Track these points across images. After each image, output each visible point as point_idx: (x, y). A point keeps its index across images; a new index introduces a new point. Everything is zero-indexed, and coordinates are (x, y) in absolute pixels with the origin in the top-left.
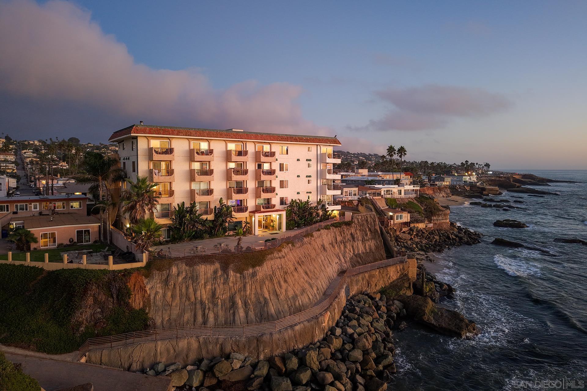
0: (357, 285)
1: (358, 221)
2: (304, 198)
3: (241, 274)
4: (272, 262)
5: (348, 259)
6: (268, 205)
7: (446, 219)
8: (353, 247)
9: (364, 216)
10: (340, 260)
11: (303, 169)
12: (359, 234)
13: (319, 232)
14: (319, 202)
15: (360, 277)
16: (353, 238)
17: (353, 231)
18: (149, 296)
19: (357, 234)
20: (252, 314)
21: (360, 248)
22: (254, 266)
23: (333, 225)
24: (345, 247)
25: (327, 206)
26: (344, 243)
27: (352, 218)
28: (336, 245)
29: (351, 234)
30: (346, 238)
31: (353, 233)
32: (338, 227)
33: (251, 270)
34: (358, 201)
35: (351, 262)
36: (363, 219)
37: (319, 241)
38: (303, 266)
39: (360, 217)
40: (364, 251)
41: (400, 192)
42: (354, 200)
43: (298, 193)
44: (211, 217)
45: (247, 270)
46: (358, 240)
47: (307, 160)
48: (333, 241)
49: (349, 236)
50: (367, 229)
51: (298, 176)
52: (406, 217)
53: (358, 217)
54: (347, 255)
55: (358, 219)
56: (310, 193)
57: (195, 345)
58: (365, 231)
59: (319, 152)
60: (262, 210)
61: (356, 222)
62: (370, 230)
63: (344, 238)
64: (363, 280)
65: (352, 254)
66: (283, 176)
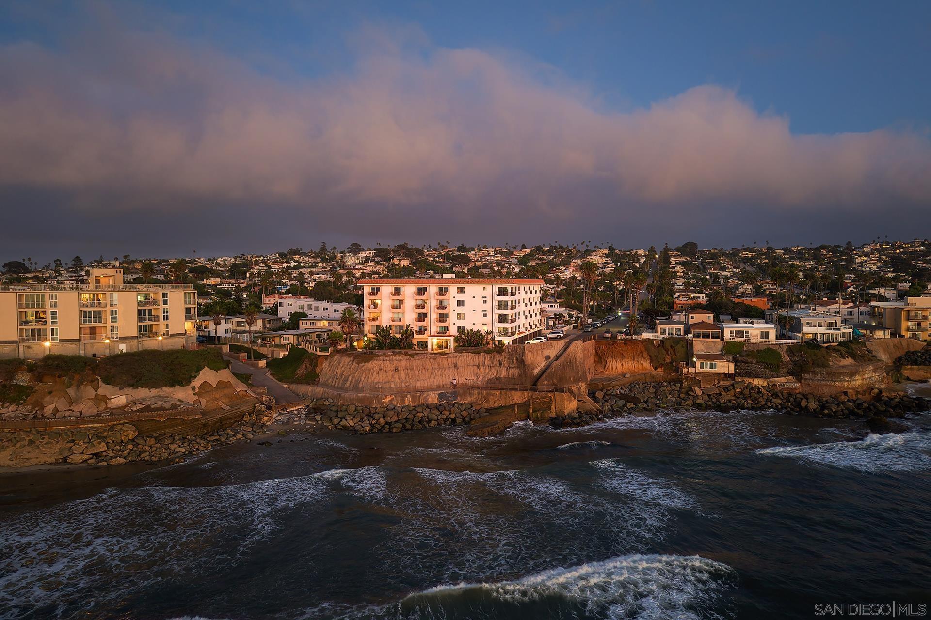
0: (471, 397)
1: (508, 350)
5: (487, 379)
6: (444, 331)
8: (497, 371)
9: (515, 347)
10: (478, 378)
11: (479, 304)
12: (505, 363)
14: (489, 333)
15: (476, 392)
18: (323, 368)
21: (503, 373)
23: (485, 351)
24: (490, 370)
26: (490, 367)
28: (482, 367)
29: (499, 361)
31: (501, 360)
32: (489, 353)
35: (488, 382)
36: (514, 349)
37: (451, 360)
38: (409, 371)
40: (506, 376)
41: (765, 335)
43: (474, 324)
44: (398, 336)
46: (504, 366)
47: (483, 298)
48: (481, 364)
49: (497, 362)
51: (474, 311)
52: (725, 367)
54: (488, 376)
56: (486, 324)
59: (494, 291)
63: (493, 363)
64: (479, 394)
65: (493, 376)
66: (460, 310)
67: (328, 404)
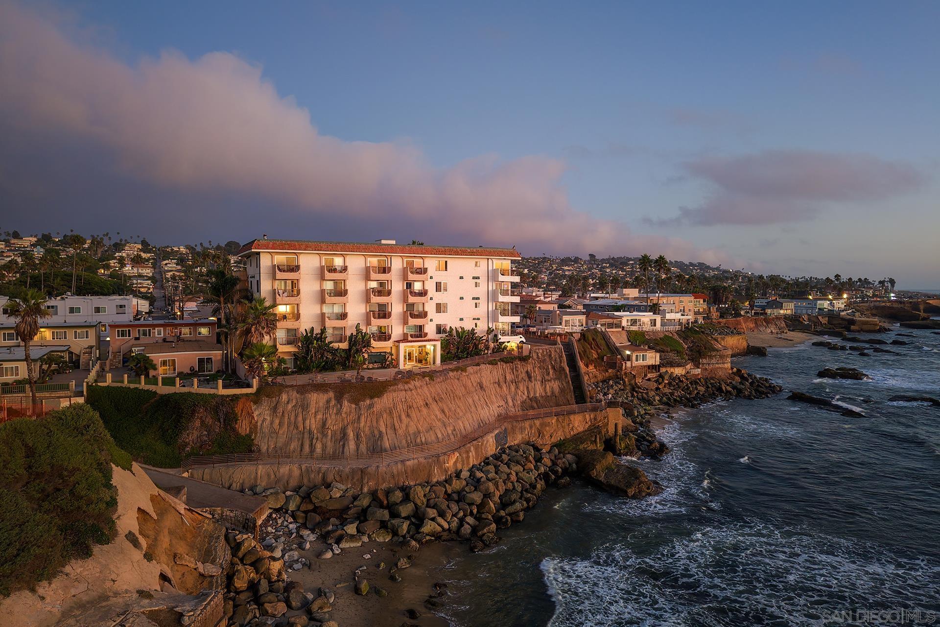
0: (522, 433)
1: (538, 355)
2: (468, 326)
3: (356, 404)
4: (395, 394)
5: (519, 402)
6: (420, 334)
7: (723, 363)
8: (528, 388)
9: (546, 350)
10: (507, 403)
11: (468, 289)
12: (537, 374)
13: (478, 367)
14: (490, 331)
15: (527, 424)
16: (530, 377)
17: (529, 369)
18: (257, 422)
19: (535, 372)
20: (363, 448)
21: (538, 390)
22: (372, 398)
23: (502, 360)
24: (517, 388)
25: (500, 336)
26: (516, 383)
27: (530, 352)
28: (505, 385)
29: (527, 372)
30: (520, 377)
31: (529, 370)
32: (508, 362)
33: (368, 402)
34: (581, 333)
35: (522, 406)
36: (545, 353)
37: (475, 379)
38: (440, 404)
39: (541, 351)
40: (544, 394)
41: (654, 323)
42: (574, 333)
43: (461, 319)
44: (344, 346)
45: (364, 401)
46: (536, 380)
47: (474, 278)
48: (501, 380)
49: (524, 375)
50: (550, 367)
51: (462, 298)
52: (652, 358)
53: (537, 351)
54: (518, 398)
55: (537, 353)
56: (478, 319)
57: (296, 472)
58: (547, 369)
59: (490, 268)
60: (410, 338)
61: (535, 357)
62: (553, 368)
63: (517, 377)
64: (531, 427)
65: (525, 397)
66: (439, 298)
67: (338, 495)
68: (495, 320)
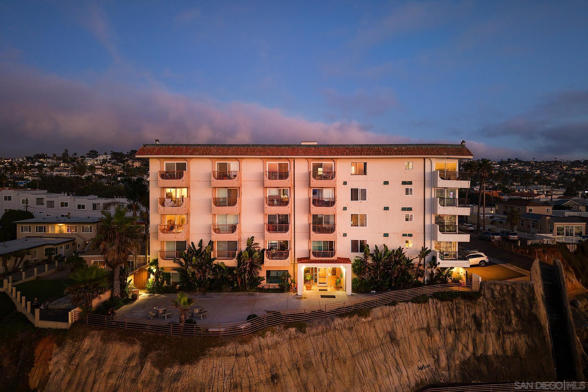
1: (493, 294)
2: (393, 244)
4: (216, 361)
5: (458, 362)
8: (474, 340)
9: (507, 286)
10: (437, 361)
11: (396, 197)
12: (490, 320)
13: (393, 308)
14: (424, 252)
16: (478, 325)
17: (478, 312)
18: (50, 374)
19: (487, 317)
21: (491, 345)
22: (182, 363)
23: (436, 296)
24: (457, 338)
25: (439, 260)
26: (455, 330)
27: (481, 288)
28: (438, 332)
30: (462, 323)
31: (478, 315)
32: (446, 300)
33: (176, 369)
34: (578, 245)
35: (462, 369)
36: (505, 291)
37: (382, 326)
39: (498, 288)
40: (500, 353)
42: (569, 244)
43: (386, 235)
44: (231, 263)
46: (488, 329)
47: (404, 183)
48: (433, 324)
49: (468, 320)
50: (512, 313)
51: (386, 209)
53: (493, 287)
54: (457, 354)
55: (493, 291)
56: (410, 235)
58: (508, 316)
59: (428, 170)
60: (312, 258)
61: (488, 294)
62: (518, 314)
63: (459, 321)
65: (468, 354)
66: (357, 207)
68: (434, 237)
